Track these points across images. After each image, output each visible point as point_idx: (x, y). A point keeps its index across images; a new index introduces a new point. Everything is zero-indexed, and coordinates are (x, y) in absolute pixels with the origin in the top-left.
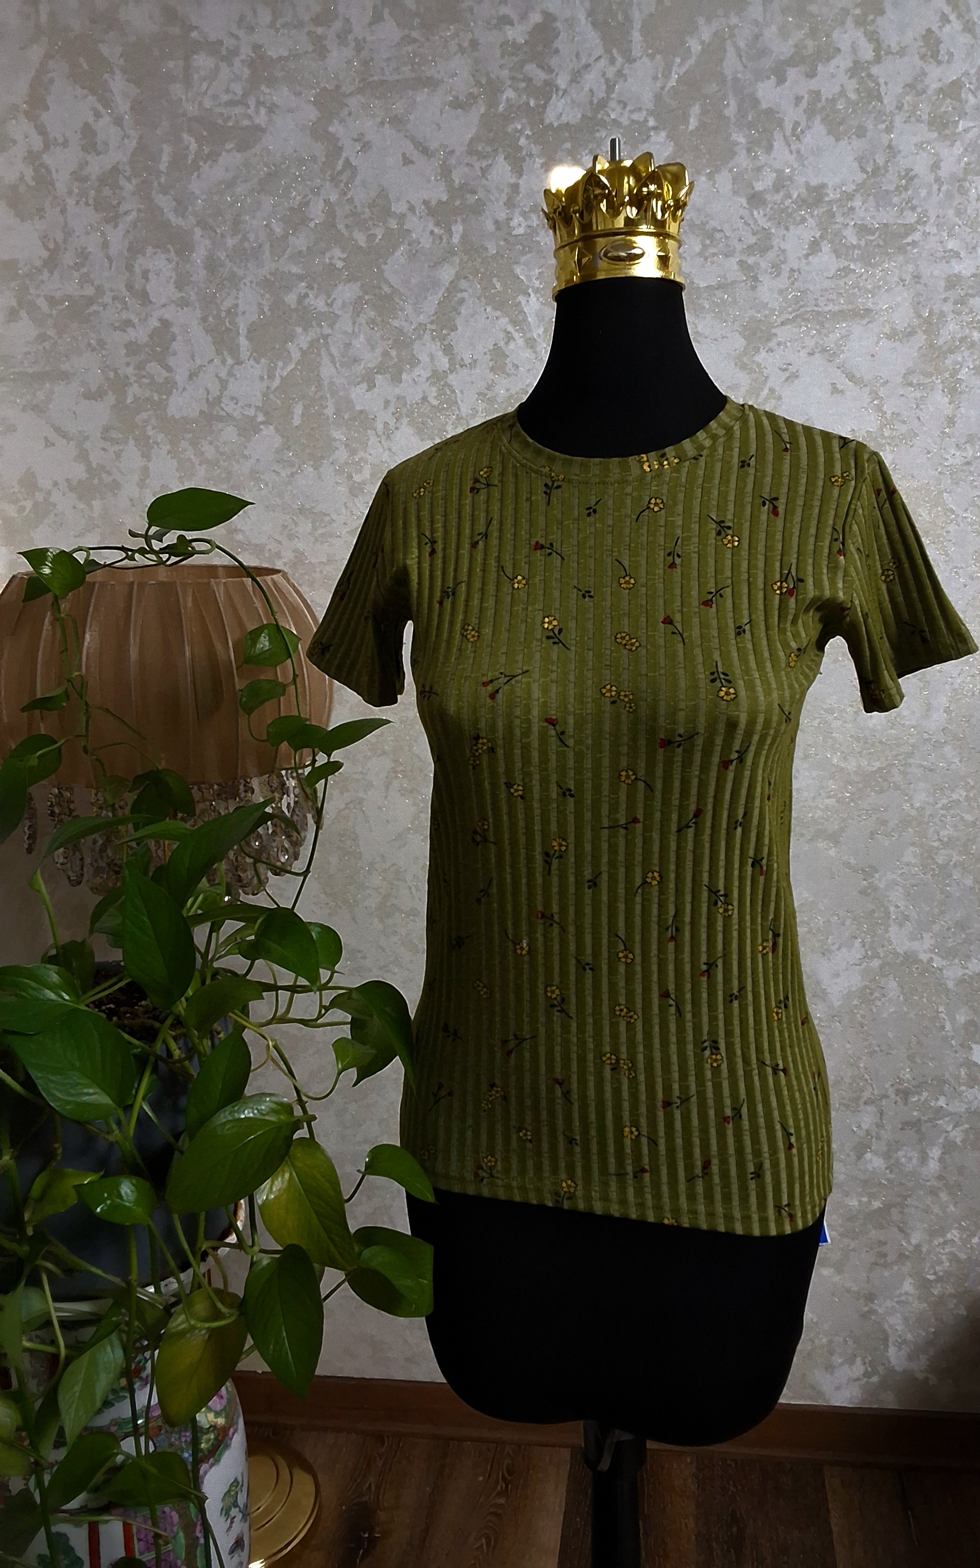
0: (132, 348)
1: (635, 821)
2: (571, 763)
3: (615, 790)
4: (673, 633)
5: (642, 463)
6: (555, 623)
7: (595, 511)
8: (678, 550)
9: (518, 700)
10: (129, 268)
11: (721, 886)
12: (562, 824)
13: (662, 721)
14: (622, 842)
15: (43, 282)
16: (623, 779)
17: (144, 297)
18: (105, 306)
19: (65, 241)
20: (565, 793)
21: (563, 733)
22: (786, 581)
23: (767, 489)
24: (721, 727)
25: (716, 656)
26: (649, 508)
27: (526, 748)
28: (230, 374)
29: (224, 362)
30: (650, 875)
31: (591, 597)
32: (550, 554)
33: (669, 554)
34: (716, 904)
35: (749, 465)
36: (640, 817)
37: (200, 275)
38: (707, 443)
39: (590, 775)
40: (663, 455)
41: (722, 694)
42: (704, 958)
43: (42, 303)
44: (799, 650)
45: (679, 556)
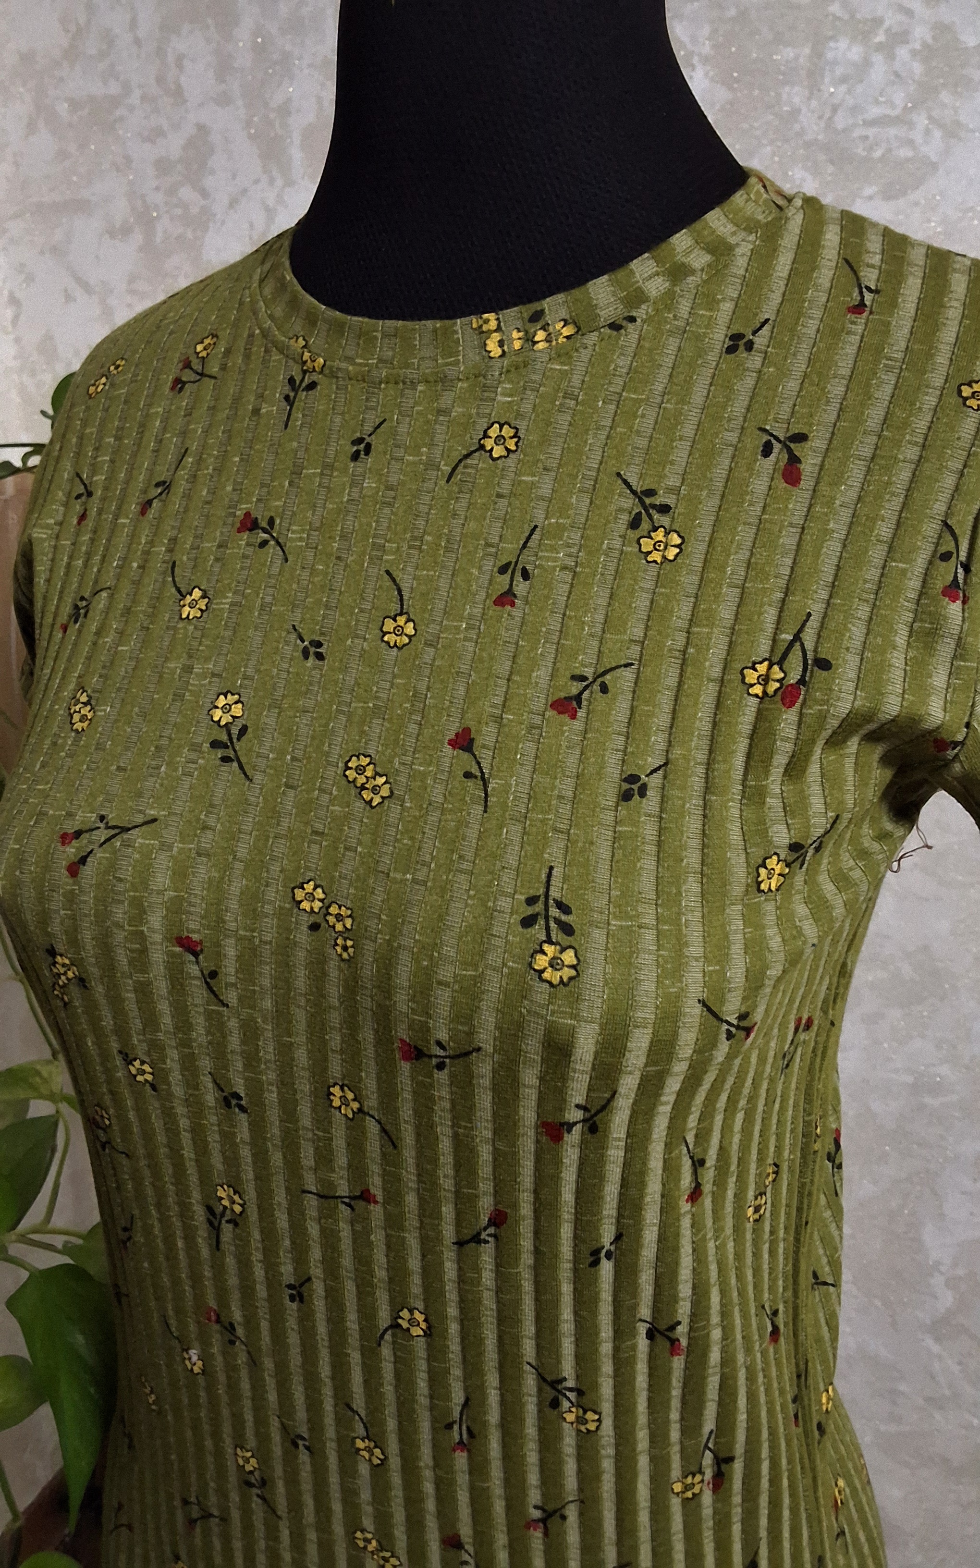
0: (163, 166)
1: (366, 1196)
2: (234, 1042)
3: (323, 1121)
4: (468, 775)
5: (483, 334)
6: (237, 710)
7: (368, 449)
8: (528, 560)
9: (120, 887)
10: (160, 52)
11: (568, 1369)
12: (232, 1161)
13: (402, 1001)
14: (345, 1233)
15: (61, 79)
16: (336, 1103)
17: (178, 94)
18: (132, 109)
19: (88, 22)
20: (229, 1100)
21: (213, 974)
22: (780, 663)
23: (785, 411)
24: (533, 1047)
25: (555, 852)
26: (482, 447)
27: (144, 991)
28: (280, 199)
29: (272, 181)
30: (405, 1313)
31: (320, 657)
32: (264, 544)
33: (503, 570)
34: (555, 1404)
35: (749, 346)
36: (377, 1190)
37: (244, 59)
38: (656, 287)
39: (272, 1076)
40: (537, 317)
41: (541, 962)
42: (534, 1496)
43: (63, 108)
44: (795, 847)
45: (526, 575)
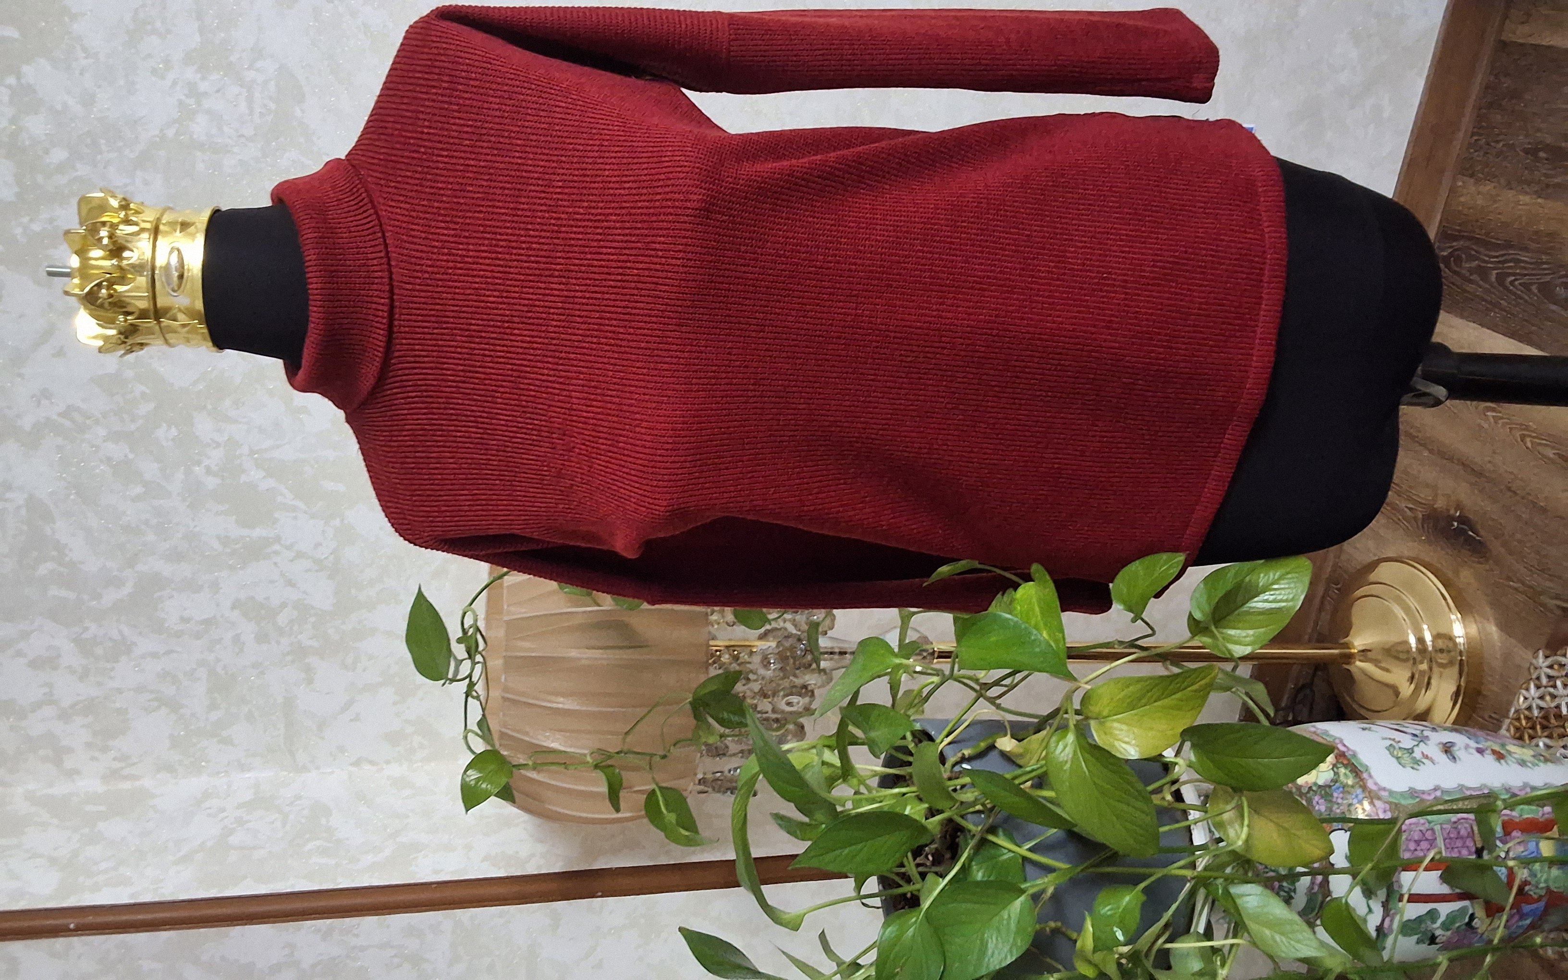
10: (179, 634)
15: (192, 714)
19: (152, 692)
28: (289, 548)
29: (277, 553)
37: (185, 569)
